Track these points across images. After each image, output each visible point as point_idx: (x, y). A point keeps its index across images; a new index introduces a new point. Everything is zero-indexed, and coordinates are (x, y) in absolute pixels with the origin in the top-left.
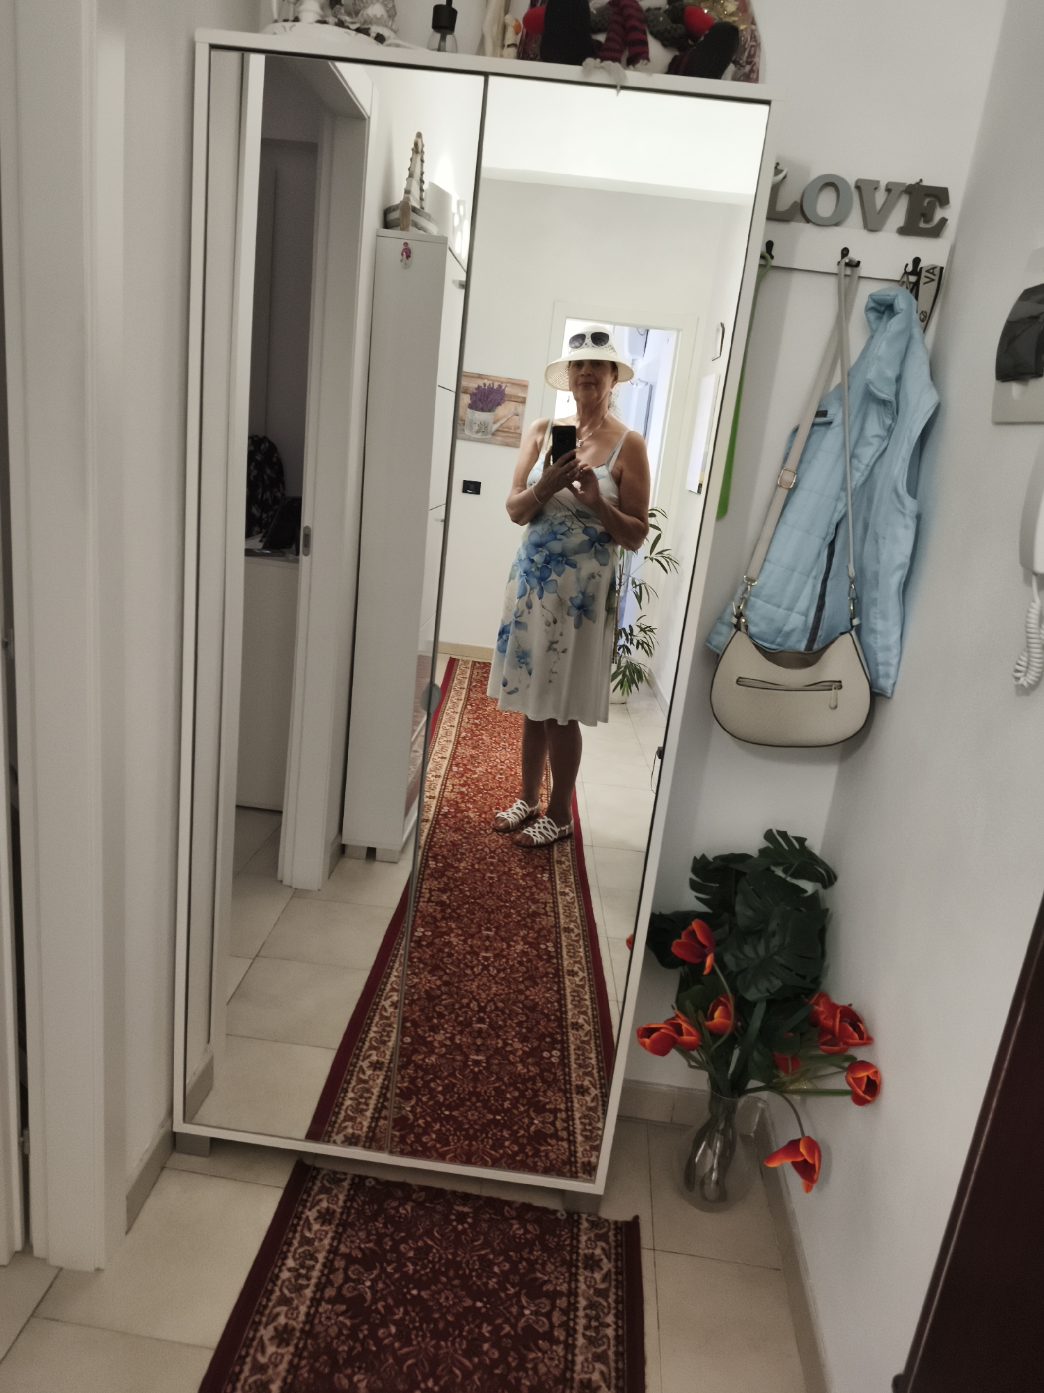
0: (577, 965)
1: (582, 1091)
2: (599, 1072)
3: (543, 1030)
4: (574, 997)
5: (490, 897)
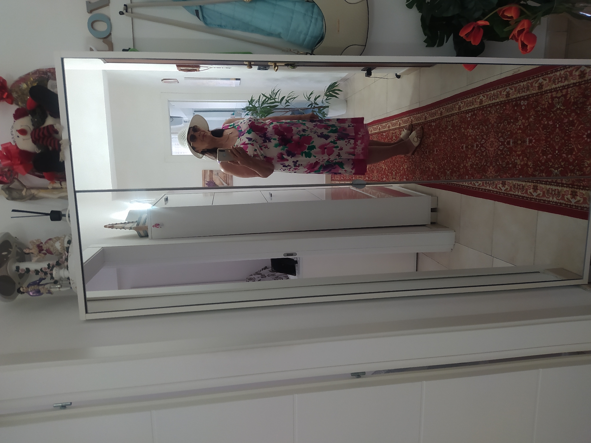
0: (477, 100)
1: (541, 86)
2: (530, 79)
3: (511, 111)
4: (493, 99)
5: (446, 150)
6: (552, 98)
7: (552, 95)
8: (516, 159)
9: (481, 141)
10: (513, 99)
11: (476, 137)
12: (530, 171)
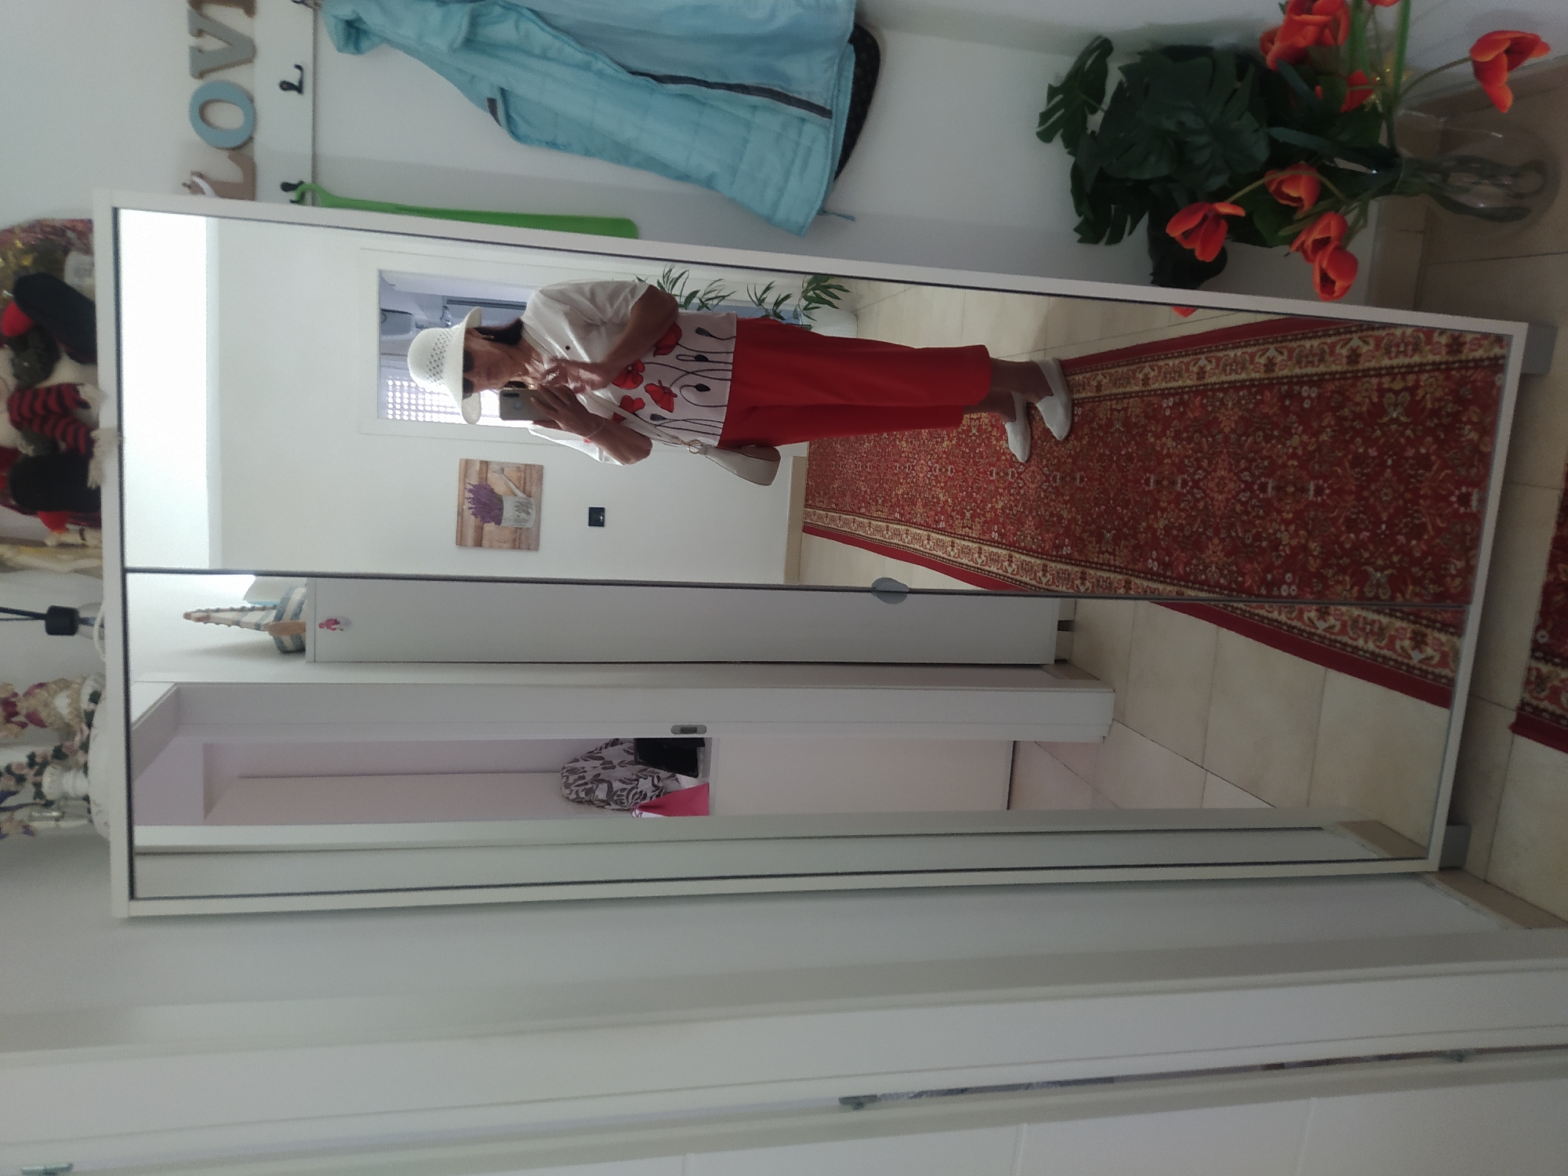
0: (1191, 368)
1: (1354, 357)
2: (1330, 336)
3: (1275, 409)
4: (1231, 370)
5: (1106, 480)
6: (1382, 391)
7: (1380, 384)
8: (1279, 530)
9: (1195, 473)
10: (1283, 378)
11: (1182, 462)
12: (1313, 565)
